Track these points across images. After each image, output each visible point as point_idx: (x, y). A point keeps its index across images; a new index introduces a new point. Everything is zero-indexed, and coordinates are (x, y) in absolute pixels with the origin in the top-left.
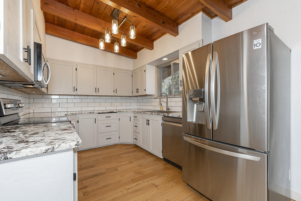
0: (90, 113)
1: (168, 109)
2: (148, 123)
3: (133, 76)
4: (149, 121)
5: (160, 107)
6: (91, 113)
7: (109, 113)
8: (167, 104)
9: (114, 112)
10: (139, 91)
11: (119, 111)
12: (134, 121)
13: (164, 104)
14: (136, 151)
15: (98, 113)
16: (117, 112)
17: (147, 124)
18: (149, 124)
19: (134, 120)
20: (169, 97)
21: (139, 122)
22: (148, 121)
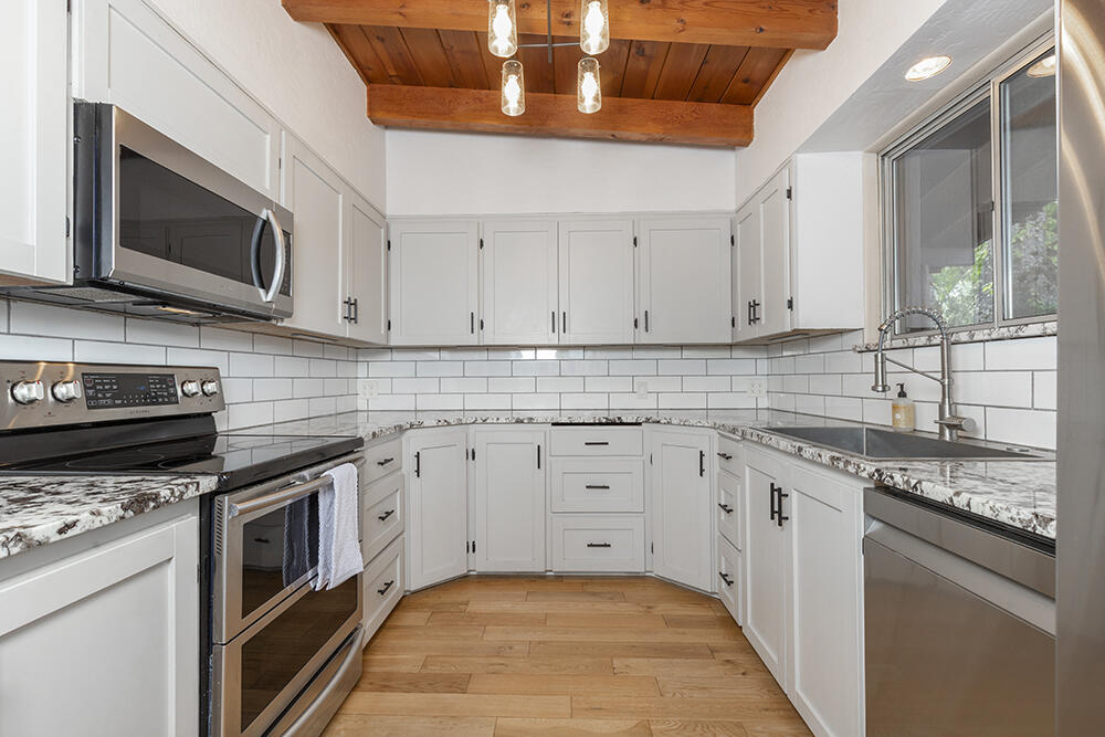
0: (519, 421)
1: (951, 427)
2: (776, 509)
3: (738, 240)
4: (780, 495)
5: (895, 408)
6: (522, 422)
7: (601, 424)
8: (947, 391)
9: (624, 421)
10: (762, 312)
11: (647, 421)
12: (719, 474)
13: (925, 392)
14: (713, 651)
15: (553, 424)
16: (640, 424)
17: (773, 512)
18: (781, 519)
19: (723, 473)
20: (964, 336)
21: (739, 487)
22: (777, 495)
